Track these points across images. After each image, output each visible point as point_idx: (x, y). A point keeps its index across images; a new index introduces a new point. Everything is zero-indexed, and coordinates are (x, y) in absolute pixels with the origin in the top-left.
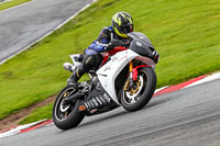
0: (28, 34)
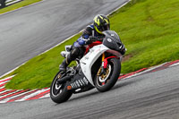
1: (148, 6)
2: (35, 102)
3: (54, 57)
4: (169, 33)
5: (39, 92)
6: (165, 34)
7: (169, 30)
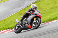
0: (26, 4)
1: (39, 4)
2: (2, 34)
3: (8, 20)
4: (46, 13)
5: (4, 31)
6: (45, 13)
7: (46, 12)
